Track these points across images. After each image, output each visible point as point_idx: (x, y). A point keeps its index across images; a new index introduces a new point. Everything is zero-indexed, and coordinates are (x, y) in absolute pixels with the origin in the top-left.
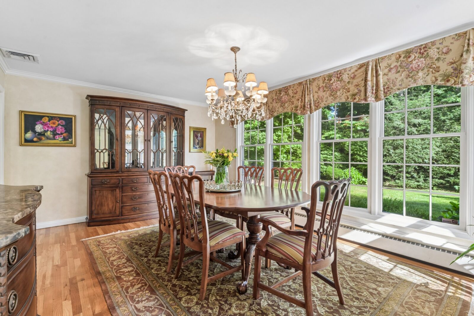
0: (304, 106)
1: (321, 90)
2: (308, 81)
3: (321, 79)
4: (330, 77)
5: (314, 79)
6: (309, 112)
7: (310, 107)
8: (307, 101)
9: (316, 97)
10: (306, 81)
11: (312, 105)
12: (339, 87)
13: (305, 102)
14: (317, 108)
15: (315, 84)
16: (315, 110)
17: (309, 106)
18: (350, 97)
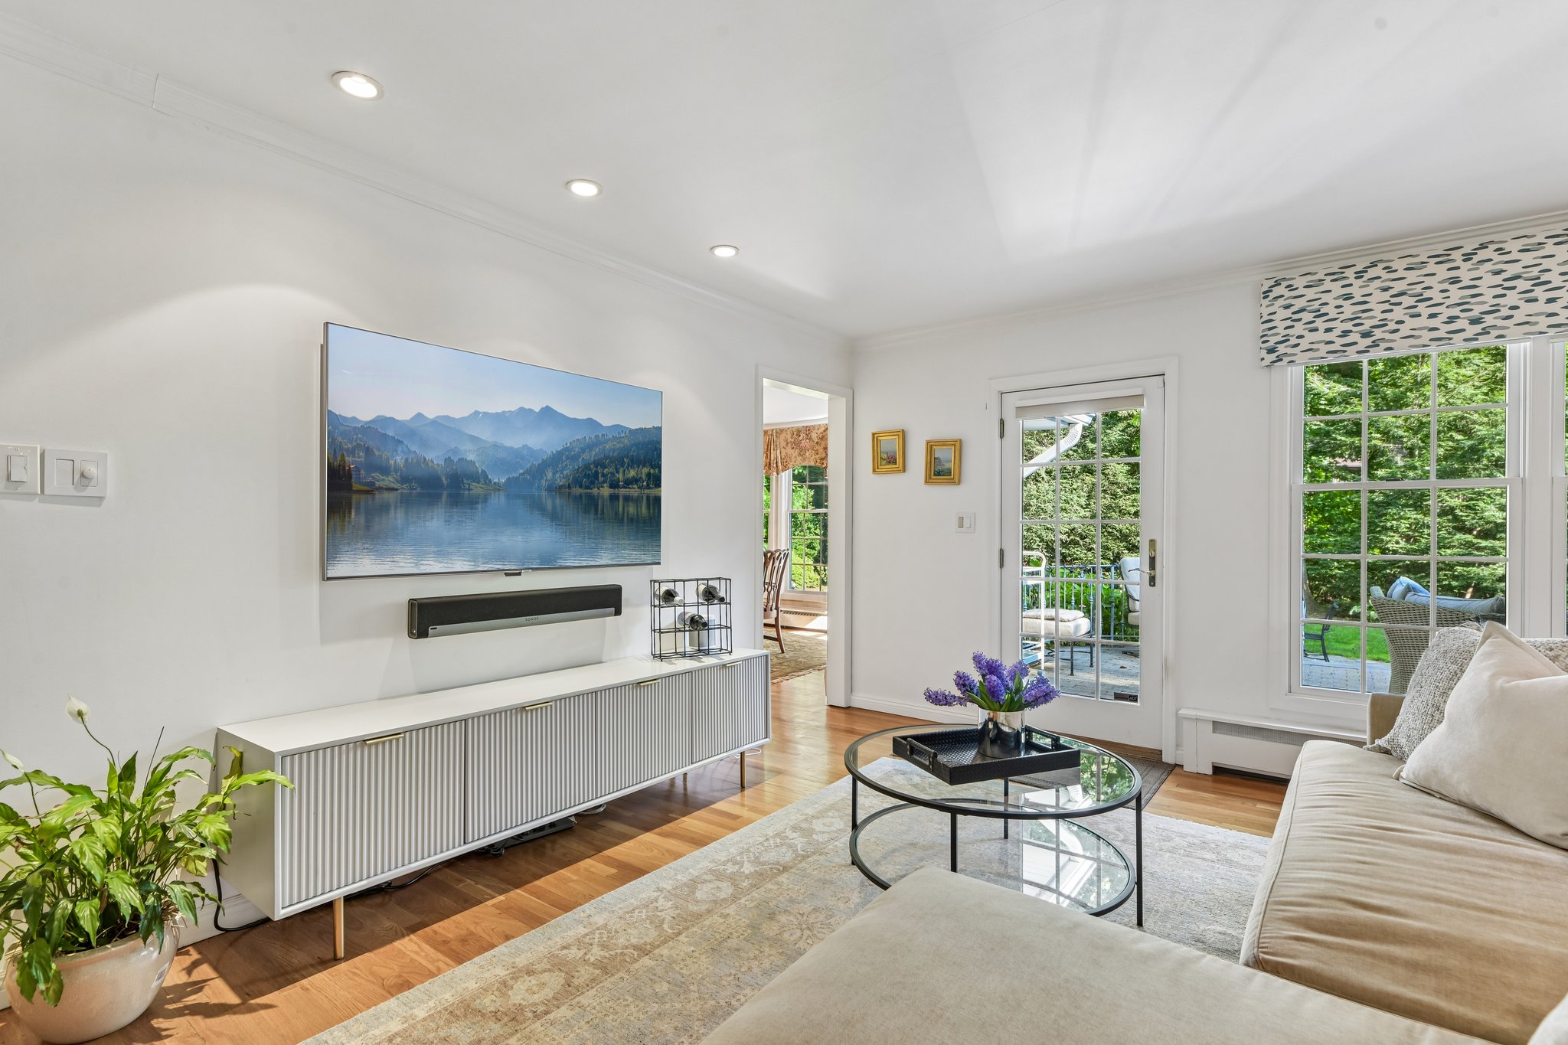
0: (770, 464)
1: (789, 445)
2: (774, 431)
3: (789, 432)
4: (799, 431)
5: (782, 431)
6: (775, 473)
7: (777, 466)
8: (772, 459)
9: (783, 454)
10: (773, 430)
11: (779, 464)
12: (808, 446)
13: (770, 459)
14: (785, 468)
15: (782, 437)
16: (783, 471)
17: (775, 465)
18: (818, 461)
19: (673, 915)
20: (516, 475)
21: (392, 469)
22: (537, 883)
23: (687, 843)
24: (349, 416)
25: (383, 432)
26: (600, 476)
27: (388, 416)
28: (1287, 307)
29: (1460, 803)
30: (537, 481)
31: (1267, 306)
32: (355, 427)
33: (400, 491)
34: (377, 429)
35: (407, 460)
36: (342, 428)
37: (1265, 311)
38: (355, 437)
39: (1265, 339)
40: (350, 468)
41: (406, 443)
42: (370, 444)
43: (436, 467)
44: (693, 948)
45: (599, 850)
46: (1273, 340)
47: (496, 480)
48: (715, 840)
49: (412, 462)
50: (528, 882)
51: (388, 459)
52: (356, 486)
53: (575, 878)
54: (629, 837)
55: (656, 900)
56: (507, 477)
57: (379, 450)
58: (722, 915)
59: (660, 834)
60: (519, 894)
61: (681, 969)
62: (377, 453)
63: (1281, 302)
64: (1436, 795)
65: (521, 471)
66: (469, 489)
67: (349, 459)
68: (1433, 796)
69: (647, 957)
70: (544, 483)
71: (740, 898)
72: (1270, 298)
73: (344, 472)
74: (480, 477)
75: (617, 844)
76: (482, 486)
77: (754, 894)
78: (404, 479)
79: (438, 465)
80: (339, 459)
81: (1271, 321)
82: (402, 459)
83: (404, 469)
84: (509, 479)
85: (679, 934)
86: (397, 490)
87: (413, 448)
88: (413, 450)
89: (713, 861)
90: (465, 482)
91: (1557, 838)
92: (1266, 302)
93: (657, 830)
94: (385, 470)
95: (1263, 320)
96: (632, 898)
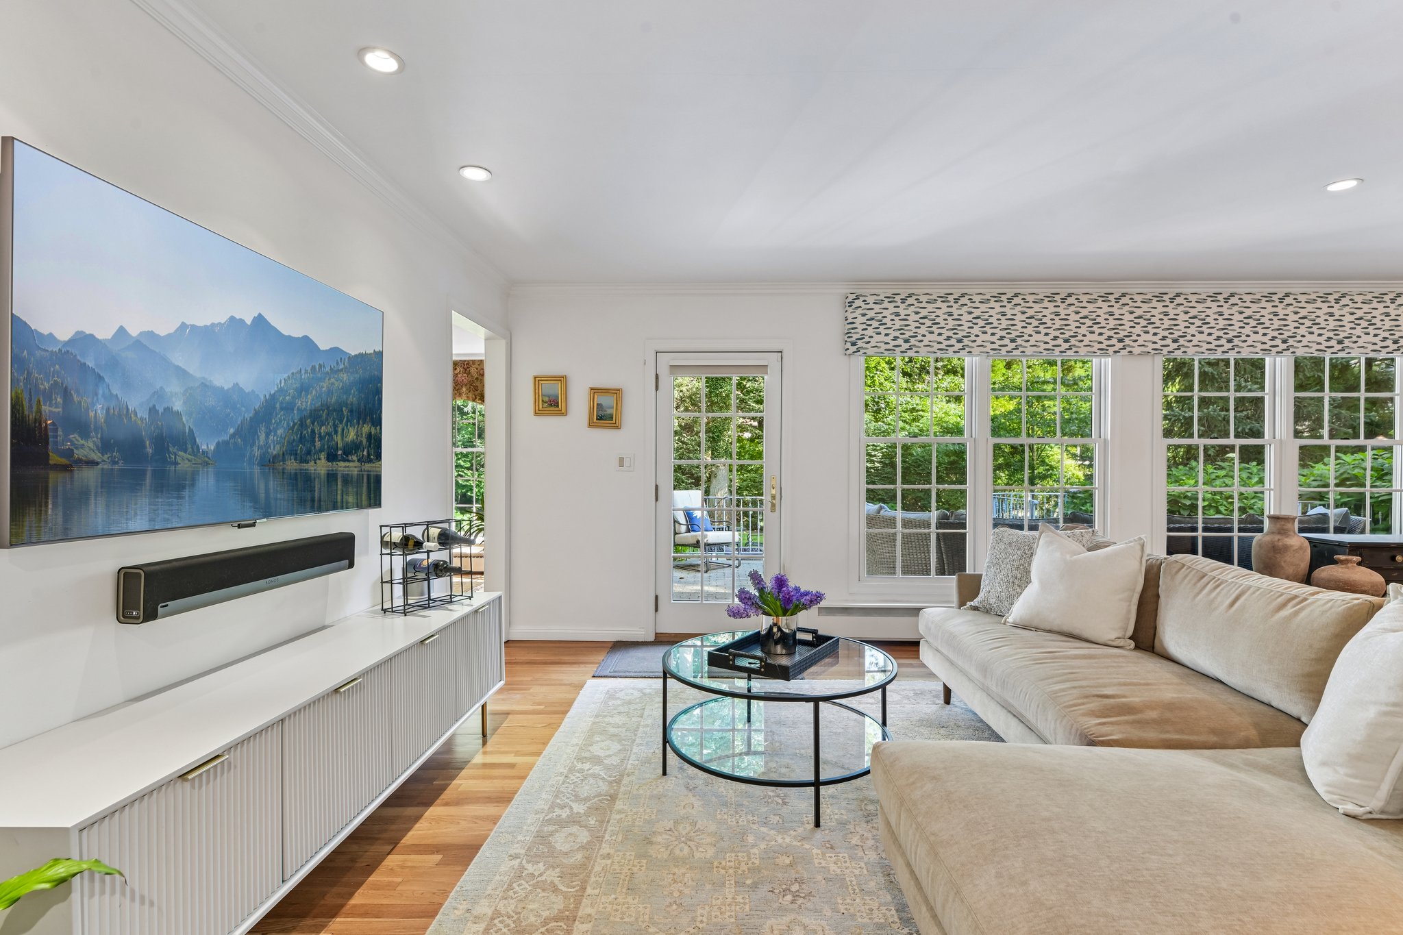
19: (558, 874)
20: (226, 437)
21: (92, 426)
22: (353, 902)
23: (488, 804)
24: (46, 332)
25: (82, 361)
26: (317, 440)
27: (88, 333)
28: (864, 315)
29: (1050, 631)
30: (248, 448)
31: (851, 313)
32: (52, 352)
33: (100, 466)
34: (76, 356)
35: (108, 410)
36: (38, 353)
37: (850, 316)
38: (52, 369)
39: (849, 335)
40: (46, 424)
41: (106, 380)
42: (69, 381)
43: (139, 422)
44: (613, 896)
45: (395, 842)
46: (855, 337)
47: (204, 447)
48: (516, 792)
49: (114, 414)
50: (342, 906)
51: (87, 409)
52: (54, 459)
53: (399, 880)
54: (417, 818)
55: (522, 869)
56: (217, 441)
57: (77, 391)
58: (603, 857)
59: (447, 804)
60: (341, 923)
61: (622, 918)
62: (76, 398)
63: (859, 311)
64: (1033, 629)
65: (232, 431)
66: (176, 463)
67: (46, 409)
68: (1031, 630)
69: (577, 922)
70: (257, 452)
71: (603, 837)
72: (853, 307)
73: (40, 433)
74: (185, 442)
75: (409, 830)
76: (189, 457)
77: (610, 828)
78: (105, 446)
79: (142, 419)
80: (34, 409)
81: (854, 323)
82: (103, 408)
83: (105, 427)
84: (218, 444)
85: (584, 889)
86: (97, 464)
87: (115, 390)
88: (115, 393)
89: (537, 813)
90: (171, 449)
91: (1112, 641)
92: (850, 309)
93: (438, 801)
94: (83, 428)
95: (848, 321)
96: (495, 875)
